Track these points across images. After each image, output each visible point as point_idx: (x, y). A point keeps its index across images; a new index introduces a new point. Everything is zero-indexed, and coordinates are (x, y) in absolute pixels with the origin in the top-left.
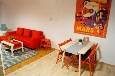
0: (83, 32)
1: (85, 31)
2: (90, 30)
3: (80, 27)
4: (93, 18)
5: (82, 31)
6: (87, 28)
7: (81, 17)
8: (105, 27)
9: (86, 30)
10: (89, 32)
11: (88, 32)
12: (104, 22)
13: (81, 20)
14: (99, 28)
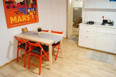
0: (20, 22)
1: (22, 21)
2: (27, 18)
3: (15, 17)
4: (26, 4)
5: (18, 22)
6: (23, 16)
7: (13, 2)
8: (37, 12)
9: (22, 19)
10: (26, 20)
11: (25, 22)
12: (35, 7)
13: (14, 7)
14: (33, 13)
